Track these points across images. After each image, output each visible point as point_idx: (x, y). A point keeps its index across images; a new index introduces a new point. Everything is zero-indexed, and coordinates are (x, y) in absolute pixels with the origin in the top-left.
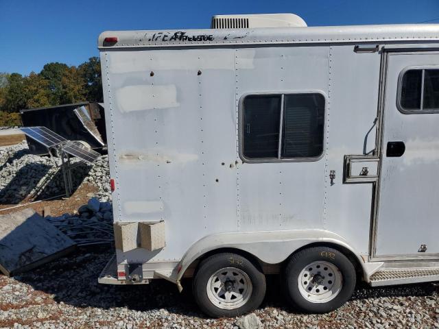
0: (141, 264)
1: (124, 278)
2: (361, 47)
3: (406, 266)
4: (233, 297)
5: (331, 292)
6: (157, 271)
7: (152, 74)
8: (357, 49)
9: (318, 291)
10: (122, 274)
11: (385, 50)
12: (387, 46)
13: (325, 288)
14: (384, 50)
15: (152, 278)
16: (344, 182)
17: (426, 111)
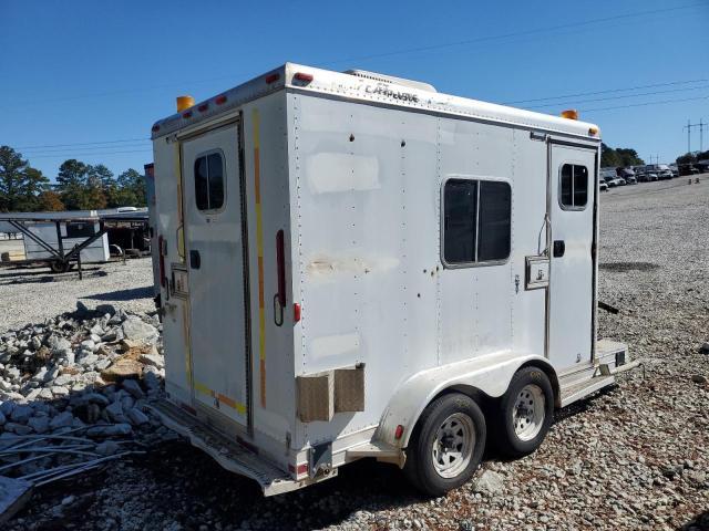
0: (330, 443)
1: (305, 475)
2: (536, 134)
3: (570, 381)
4: (452, 459)
5: (533, 424)
6: (350, 450)
7: (352, 139)
8: (532, 136)
9: (522, 426)
10: (303, 468)
11: (550, 139)
12: (553, 137)
13: (527, 421)
14: (550, 141)
15: (343, 463)
16: (526, 289)
17: (577, 208)
